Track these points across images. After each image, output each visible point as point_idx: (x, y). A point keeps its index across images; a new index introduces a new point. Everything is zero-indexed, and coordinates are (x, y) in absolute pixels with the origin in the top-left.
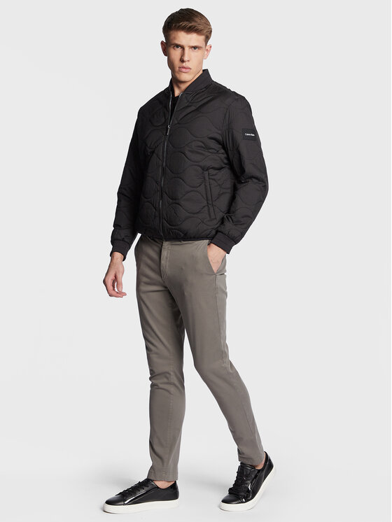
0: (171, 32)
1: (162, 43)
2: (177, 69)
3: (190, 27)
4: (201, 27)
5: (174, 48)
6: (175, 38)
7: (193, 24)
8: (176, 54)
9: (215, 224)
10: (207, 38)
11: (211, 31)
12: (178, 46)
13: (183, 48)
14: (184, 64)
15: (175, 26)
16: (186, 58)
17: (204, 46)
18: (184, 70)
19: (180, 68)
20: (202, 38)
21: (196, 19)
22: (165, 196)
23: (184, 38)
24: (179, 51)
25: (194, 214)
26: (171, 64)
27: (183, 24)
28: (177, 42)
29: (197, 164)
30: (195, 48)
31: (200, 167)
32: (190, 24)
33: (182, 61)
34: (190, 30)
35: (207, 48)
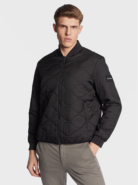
0: (60, 18)
1: (54, 25)
2: (63, 40)
3: (71, 14)
4: (77, 15)
5: (61, 27)
6: (62, 22)
7: (72, 12)
8: (62, 31)
9: (91, 134)
10: (81, 21)
11: (83, 17)
12: (63, 26)
13: (67, 27)
14: (68, 37)
15: (62, 14)
16: (69, 33)
17: (78, 26)
18: (67, 40)
19: (65, 39)
20: (78, 21)
21: (74, 10)
22: (62, 118)
23: (68, 21)
24: (64, 29)
25: (79, 128)
26: (59, 37)
27: (67, 12)
28: (63, 24)
29: (80, 98)
30: (74, 27)
31: (82, 100)
32: (71, 13)
33: (66, 35)
34: (71, 16)
35: (80, 27)
